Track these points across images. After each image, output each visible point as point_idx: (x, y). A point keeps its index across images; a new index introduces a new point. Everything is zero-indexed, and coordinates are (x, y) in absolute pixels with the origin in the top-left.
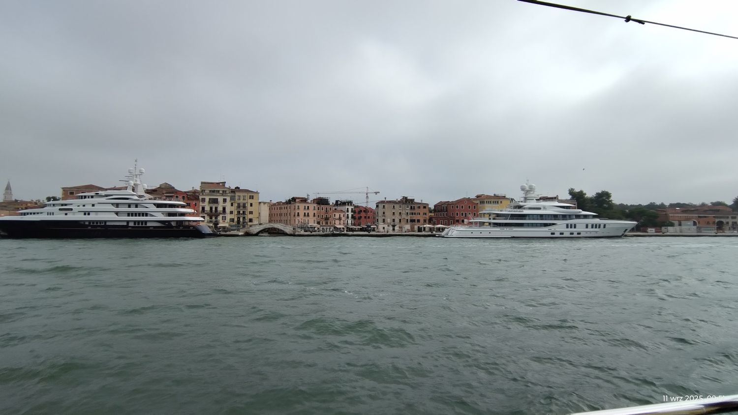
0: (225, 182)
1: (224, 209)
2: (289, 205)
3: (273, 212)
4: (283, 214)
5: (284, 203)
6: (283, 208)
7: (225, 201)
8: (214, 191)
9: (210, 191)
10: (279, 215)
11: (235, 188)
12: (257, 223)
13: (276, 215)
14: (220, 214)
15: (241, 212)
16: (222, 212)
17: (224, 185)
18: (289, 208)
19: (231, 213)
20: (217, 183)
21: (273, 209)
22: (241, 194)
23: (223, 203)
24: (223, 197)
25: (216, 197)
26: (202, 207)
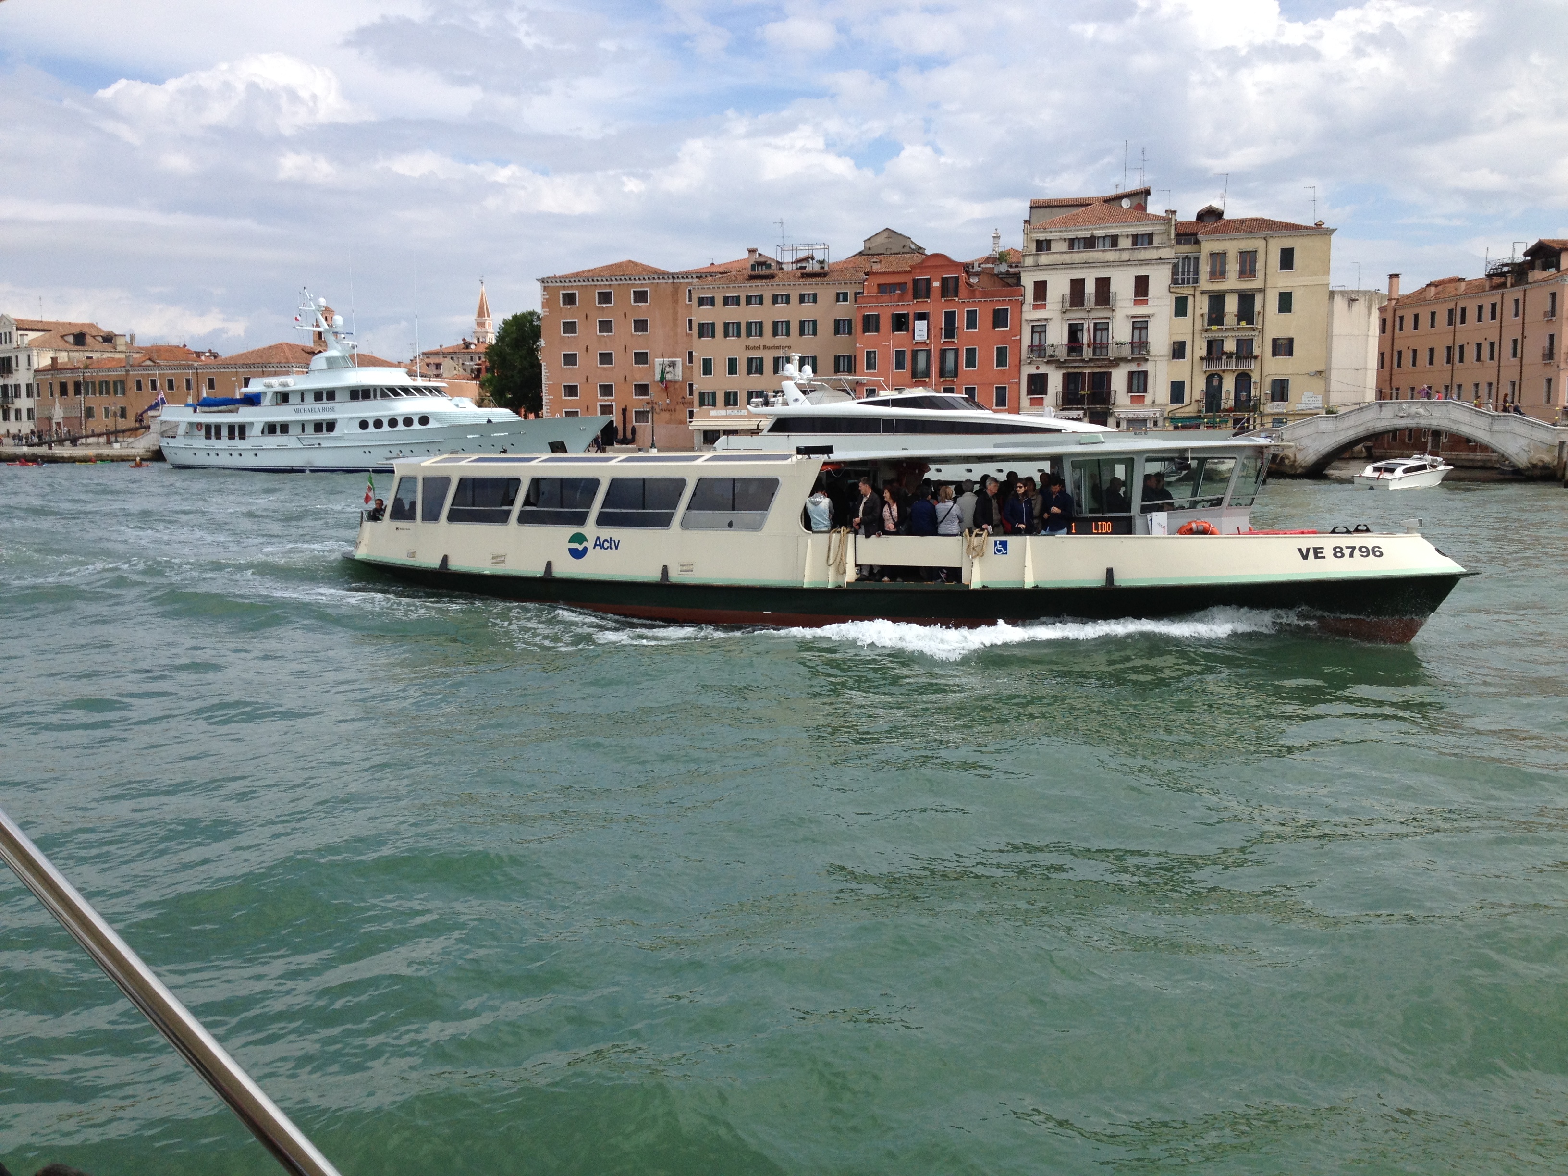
0: (1147, 192)
1: (1140, 332)
2: (1512, 294)
3: (1407, 339)
4: (1470, 353)
5: (1475, 287)
6: (1472, 314)
7: (1142, 286)
8: (1090, 243)
9: (1072, 242)
10: (1441, 355)
11: (1201, 216)
12: (1318, 402)
13: (1423, 357)
14: (1118, 362)
15: (1230, 346)
16: (1126, 352)
17: (1142, 208)
18: (1509, 307)
19: (1178, 351)
20: (1107, 201)
21: (1409, 322)
22: (1232, 247)
23: (1136, 302)
24: (1134, 268)
25: (1103, 273)
26: (1033, 327)
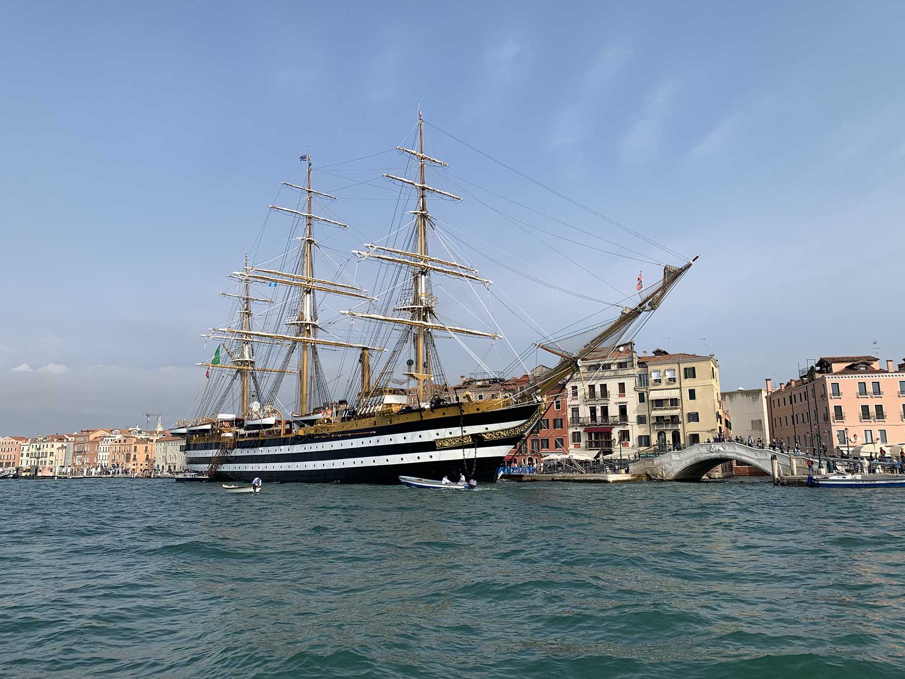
1: (623, 410)
2: (811, 385)
3: (778, 411)
4: (800, 418)
7: (622, 386)
8: (596, 367)
9: (589, 367)
10: (790, 421)
13: (784, 421)
14: (615, 424)
16: (618, 420)
18: (811, 394)
21: (777, 402)
22: (664, 369)
23: (620, 396)
24: (617, 379)
25: (603, 382)
26: (573, 408)
